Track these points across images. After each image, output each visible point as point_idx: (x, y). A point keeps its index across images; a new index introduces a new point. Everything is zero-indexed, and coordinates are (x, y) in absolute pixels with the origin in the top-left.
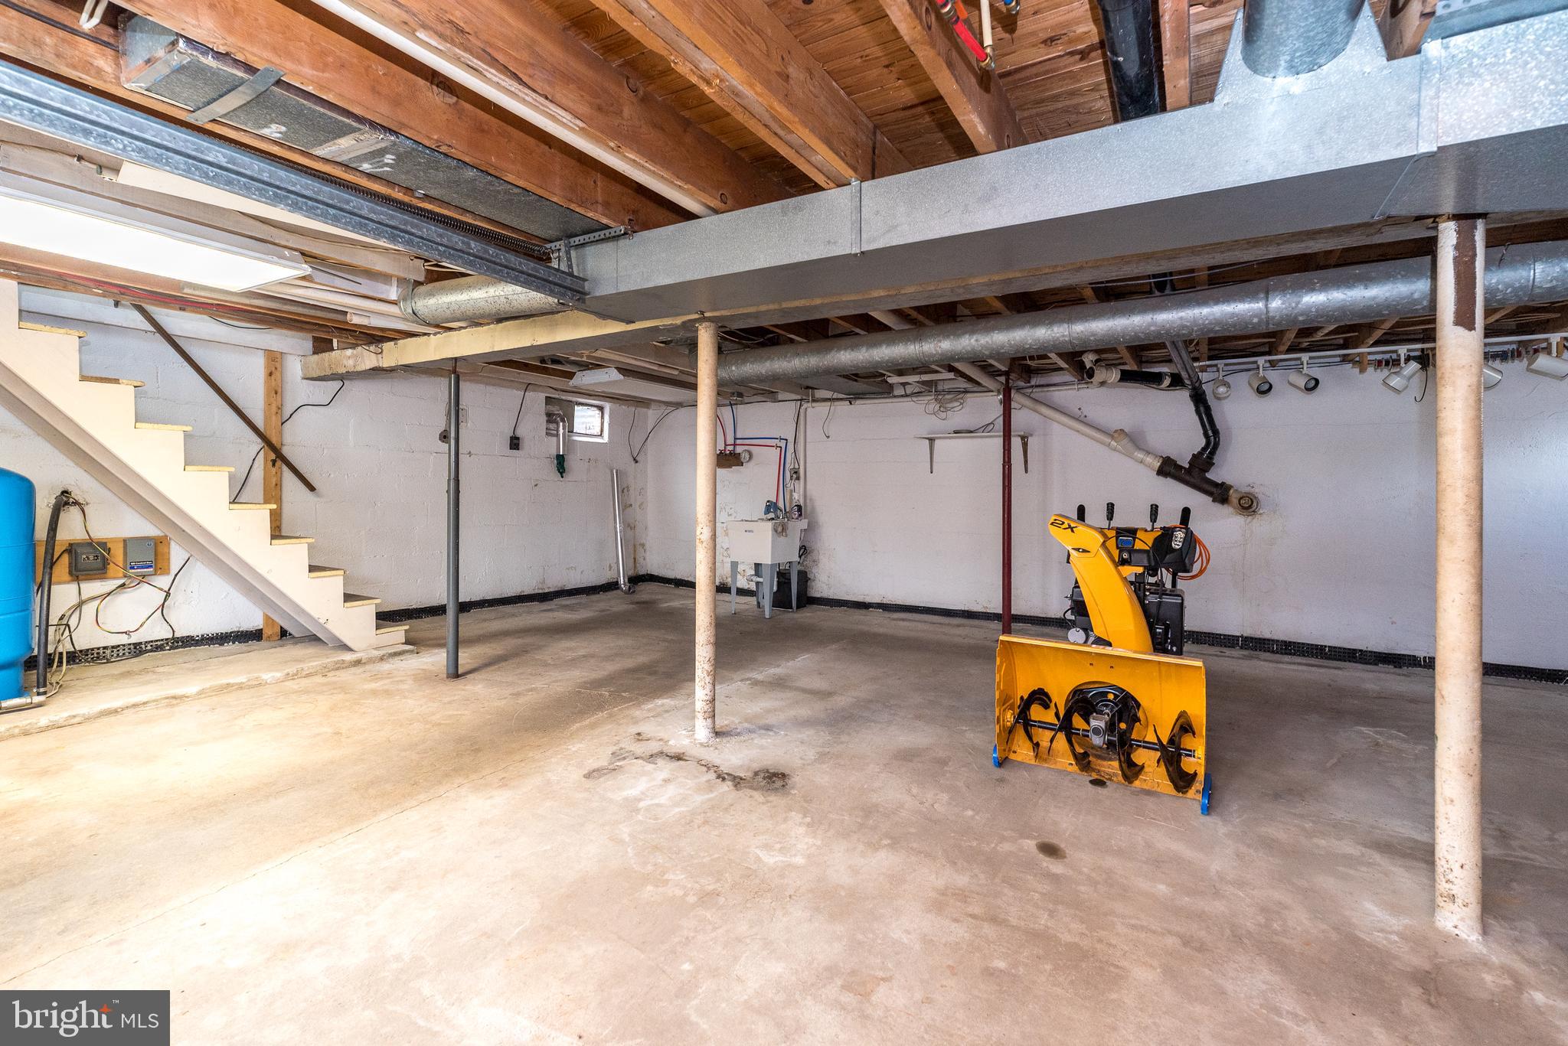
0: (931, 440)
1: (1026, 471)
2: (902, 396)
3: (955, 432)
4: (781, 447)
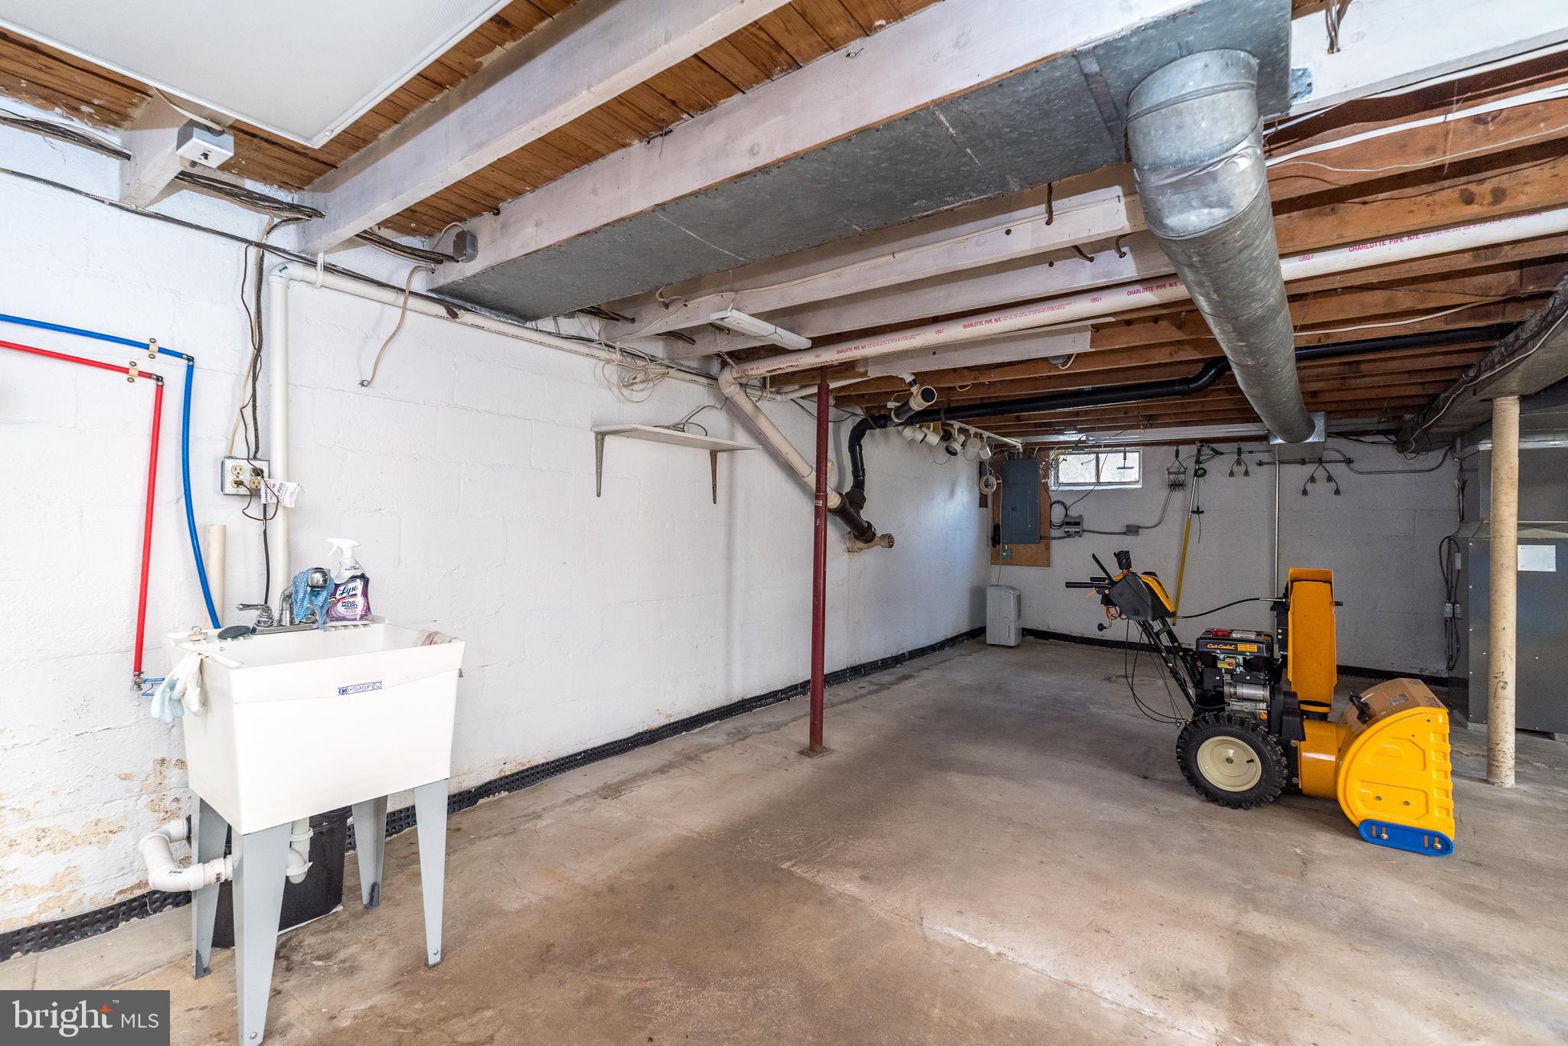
0: (603, 435)
1: (715, 501)
4: (159, 379)
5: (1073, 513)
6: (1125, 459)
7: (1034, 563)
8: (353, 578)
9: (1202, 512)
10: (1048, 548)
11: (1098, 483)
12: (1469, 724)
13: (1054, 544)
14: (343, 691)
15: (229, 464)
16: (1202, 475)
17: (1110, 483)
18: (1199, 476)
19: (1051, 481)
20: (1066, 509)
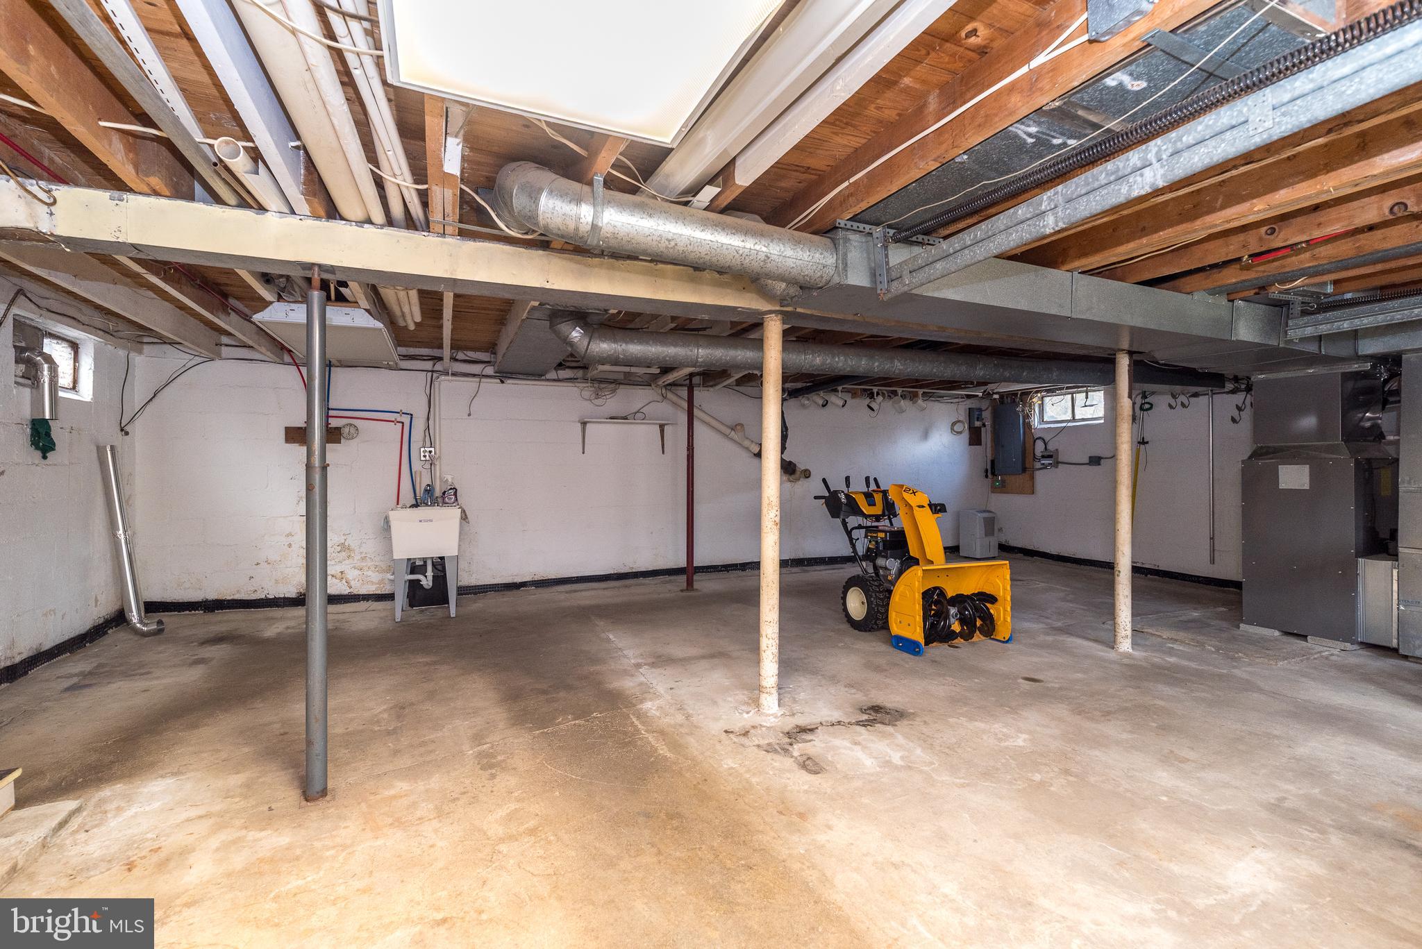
0: (584, 424)
1: (663, 452)
2: (554, 380)
3: (611, 418)
4: (403, 423)
5: (1051, 447)
6: (1087, 398)
7: (1021, 492)
8: (451, 489)
9: (1147, 443)
10: (1032, 478)
11: (1074, 419)
12: (1241, 625)
13: (1038, 475)
14: (421, 521)
15: (422, 449)
16: (1147, 410)
17: (1083, 420)
18: (1144, 410)
19: (1035, 422)
20: (1046, 444)
